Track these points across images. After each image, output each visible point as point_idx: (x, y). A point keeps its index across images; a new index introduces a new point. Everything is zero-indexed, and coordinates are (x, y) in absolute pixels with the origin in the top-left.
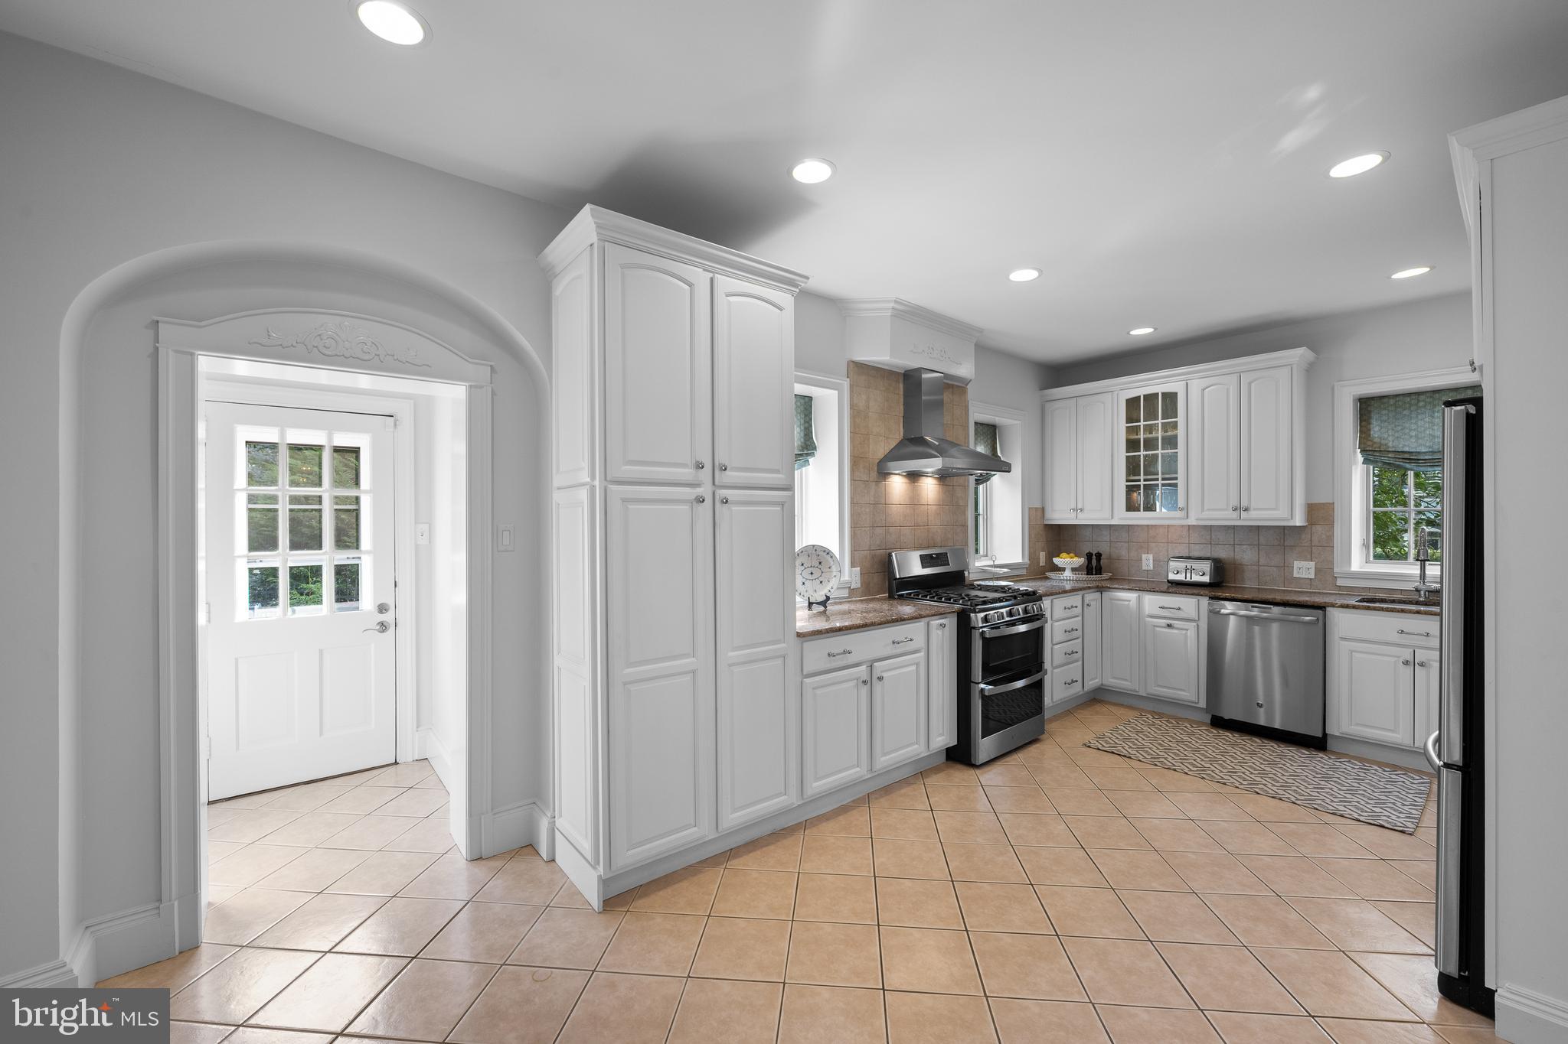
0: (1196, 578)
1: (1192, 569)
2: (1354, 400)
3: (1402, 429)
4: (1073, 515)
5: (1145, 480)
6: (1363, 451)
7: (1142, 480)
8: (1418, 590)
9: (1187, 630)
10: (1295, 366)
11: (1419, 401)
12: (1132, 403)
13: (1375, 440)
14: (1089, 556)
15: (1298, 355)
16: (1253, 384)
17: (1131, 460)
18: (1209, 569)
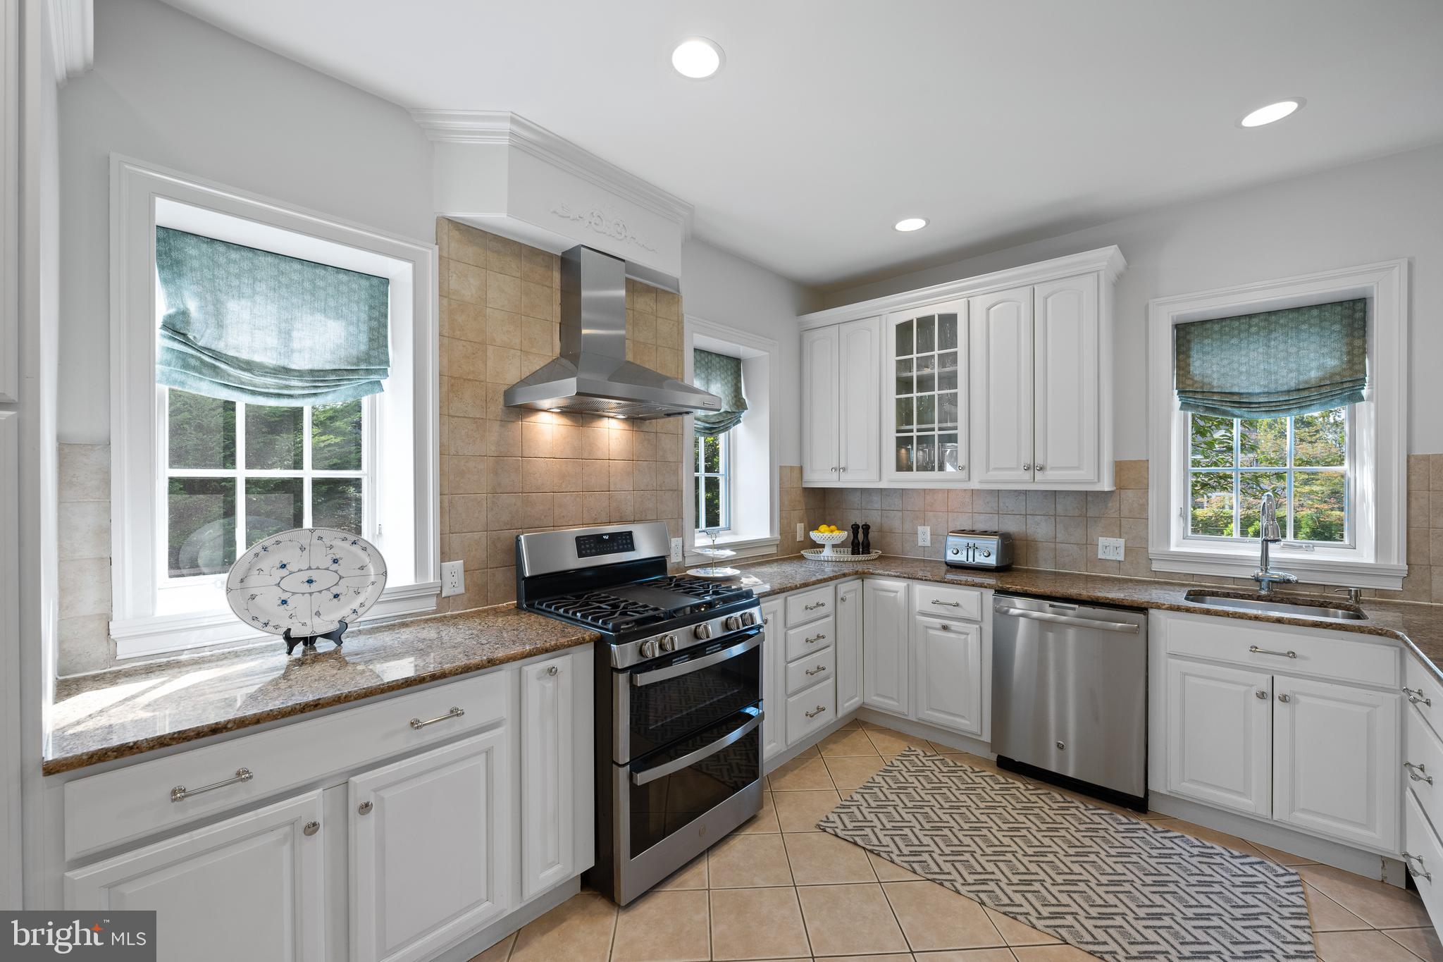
0: (981, 559)
1: (975, 548)
2: (1172, 325)
3: (1229, 364)
4: (835, 475)
5: (919, 430)
6: (1182, 392)
7: (915, 430)
8: (1258, 580)
9: (968, 634)
10: (1102, 273)
11: (1250, 326)
12: (904, 330)
13: (1195, 379)
14: (855, 528)
15: (1106, 258)
16: (1049, 300)
17: (903, 405)
18: (995, 546)
